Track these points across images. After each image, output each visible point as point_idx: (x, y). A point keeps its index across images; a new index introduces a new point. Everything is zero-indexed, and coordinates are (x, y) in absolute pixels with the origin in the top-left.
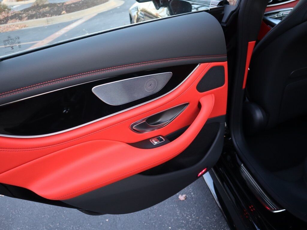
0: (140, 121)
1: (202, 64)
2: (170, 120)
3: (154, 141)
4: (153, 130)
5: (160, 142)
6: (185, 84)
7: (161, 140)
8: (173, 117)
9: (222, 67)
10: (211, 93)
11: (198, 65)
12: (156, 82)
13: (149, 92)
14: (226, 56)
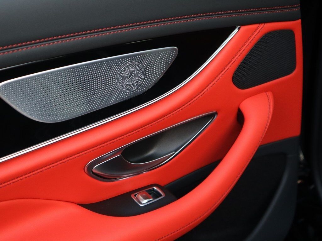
0: (110, 155)
1: (244, 28)
2: (176, 151)
3: (140, 197)
4: (139, 174)
5: (154, 198)
6: (208, 71)
7: (157, 195)
8: (182, 143)
9: (289, 33)
10: (265, 90)
11: (236, 31)
12: (143, 69)
13: (127, 91)
14: (299, 9)
